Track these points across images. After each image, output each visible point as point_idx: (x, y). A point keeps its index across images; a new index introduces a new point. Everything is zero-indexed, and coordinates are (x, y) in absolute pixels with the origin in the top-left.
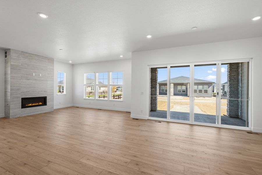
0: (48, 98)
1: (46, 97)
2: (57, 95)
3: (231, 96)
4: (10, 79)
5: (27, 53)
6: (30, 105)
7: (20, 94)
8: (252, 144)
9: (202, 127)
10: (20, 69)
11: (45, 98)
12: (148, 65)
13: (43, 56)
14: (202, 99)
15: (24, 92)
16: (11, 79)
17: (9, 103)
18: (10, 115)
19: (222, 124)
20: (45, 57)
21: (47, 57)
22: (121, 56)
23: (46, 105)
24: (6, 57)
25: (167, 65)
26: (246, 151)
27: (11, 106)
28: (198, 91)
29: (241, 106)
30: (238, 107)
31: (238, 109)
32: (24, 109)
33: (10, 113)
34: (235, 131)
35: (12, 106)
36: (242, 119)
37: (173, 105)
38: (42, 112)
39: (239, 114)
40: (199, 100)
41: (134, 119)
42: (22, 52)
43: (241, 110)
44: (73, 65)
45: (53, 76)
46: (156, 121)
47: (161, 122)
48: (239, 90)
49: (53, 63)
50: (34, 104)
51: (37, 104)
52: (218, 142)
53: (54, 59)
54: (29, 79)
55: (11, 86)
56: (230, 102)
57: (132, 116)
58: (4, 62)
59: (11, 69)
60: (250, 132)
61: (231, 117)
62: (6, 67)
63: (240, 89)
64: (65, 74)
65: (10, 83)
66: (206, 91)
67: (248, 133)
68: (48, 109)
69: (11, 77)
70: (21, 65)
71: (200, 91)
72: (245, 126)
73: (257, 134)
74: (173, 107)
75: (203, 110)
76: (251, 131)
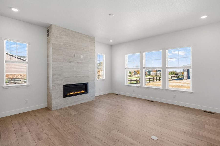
0: (89, 85)
1: (88, 83)
2: (97, 80)
4: (51, 62)
5: (68, 30)
6: (72, 93)
7: (62, 80)
10: (62, 50)
11: (87, 85)
13: (84, 35)
15: (66, 78)
16: (53, 61)
17: (51, 92)
18: (51, 107)
20: (86, 35)
21: (88, 36)
23: (88, 93)
24: (48, 35)
27: (52, 95)
32: (66, 98)
33: (51, 104)
35: (54, 95)
38: (84, 102)
42: (64, 28)
44: (111, 47)
45: (95, 58)
49: (95, 43)
50: (75, 93)
51: (80, 92)
53: (95, 38)
54: (70, 62)
55: (53, 71)
58: (47, 42)
59: (52, 49)
62: (48, 48)
64: (104, 56)
65: (51, 67)
68: (89, 97)
69: (52, 59)
70: (63, 44)
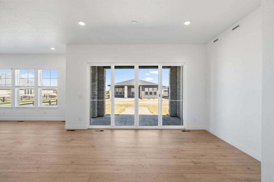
3: (172, 97)
8: (185, 144)
9: (145, 130)
12: (88, 63)
14: (152, 101)
19: (163, 125)
22: (53, 49)
25: (111, 64)
26: (180, 153)
28: (149, 93)
29: (179, 106)
30: (177, 107)
31: (176, 109)
34: (174, 131)
36: (179, 118)
37: (125, 108)
39: (177, 113)
40: (150, 101)
41: (68, 130)
43: (179, 110)
46: (97, 130)
47: (103, 131)
48: (178, 92)
52: (158, 147)
56: (171, 103)
57: (68, 126)
60: (184, 131)
61: (172, 116)
63: (178, 90)
66: (155, 93)
67: (183, 131)
71: (151, 93)
72: (180, 125)
73: (189, 131)
74: (125, 109)
75: (151, 111)
76: (185, 129)
